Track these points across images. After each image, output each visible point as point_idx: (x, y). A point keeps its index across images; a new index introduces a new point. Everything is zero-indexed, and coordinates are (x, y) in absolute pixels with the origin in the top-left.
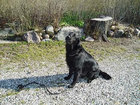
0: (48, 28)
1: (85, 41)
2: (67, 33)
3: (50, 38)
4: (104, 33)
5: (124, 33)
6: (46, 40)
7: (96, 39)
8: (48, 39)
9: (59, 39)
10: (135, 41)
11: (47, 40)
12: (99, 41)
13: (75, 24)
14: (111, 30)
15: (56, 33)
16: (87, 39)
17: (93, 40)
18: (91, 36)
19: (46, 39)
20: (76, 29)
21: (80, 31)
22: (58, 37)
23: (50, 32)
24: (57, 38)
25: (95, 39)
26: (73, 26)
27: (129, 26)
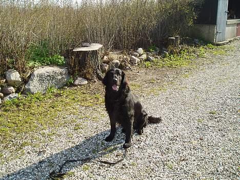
0: (9, 75)
1: (76, 86)
2: (44, 79)
3: (16, 92)
4: (98, 69)
5: (121, 64)
6: (10, 98)
7: (90, 80)
8: (15, 95)
9: (32, 91)
10: (138, 72)
11: (12, 97)
12: (95, 82)
13: (50, 62)
14: (104, 63)
15: (25, 81)
16: (77, 82)
17: (86, 82)
18: (80, 76)
19: (11, 95)
20: (56, 69)
21: (63, 70)
22: (31, 87)
23: (15, 82)
24: (29, 90)
25: (87, 79)
26: (48, 65)
27: (122, 53)
